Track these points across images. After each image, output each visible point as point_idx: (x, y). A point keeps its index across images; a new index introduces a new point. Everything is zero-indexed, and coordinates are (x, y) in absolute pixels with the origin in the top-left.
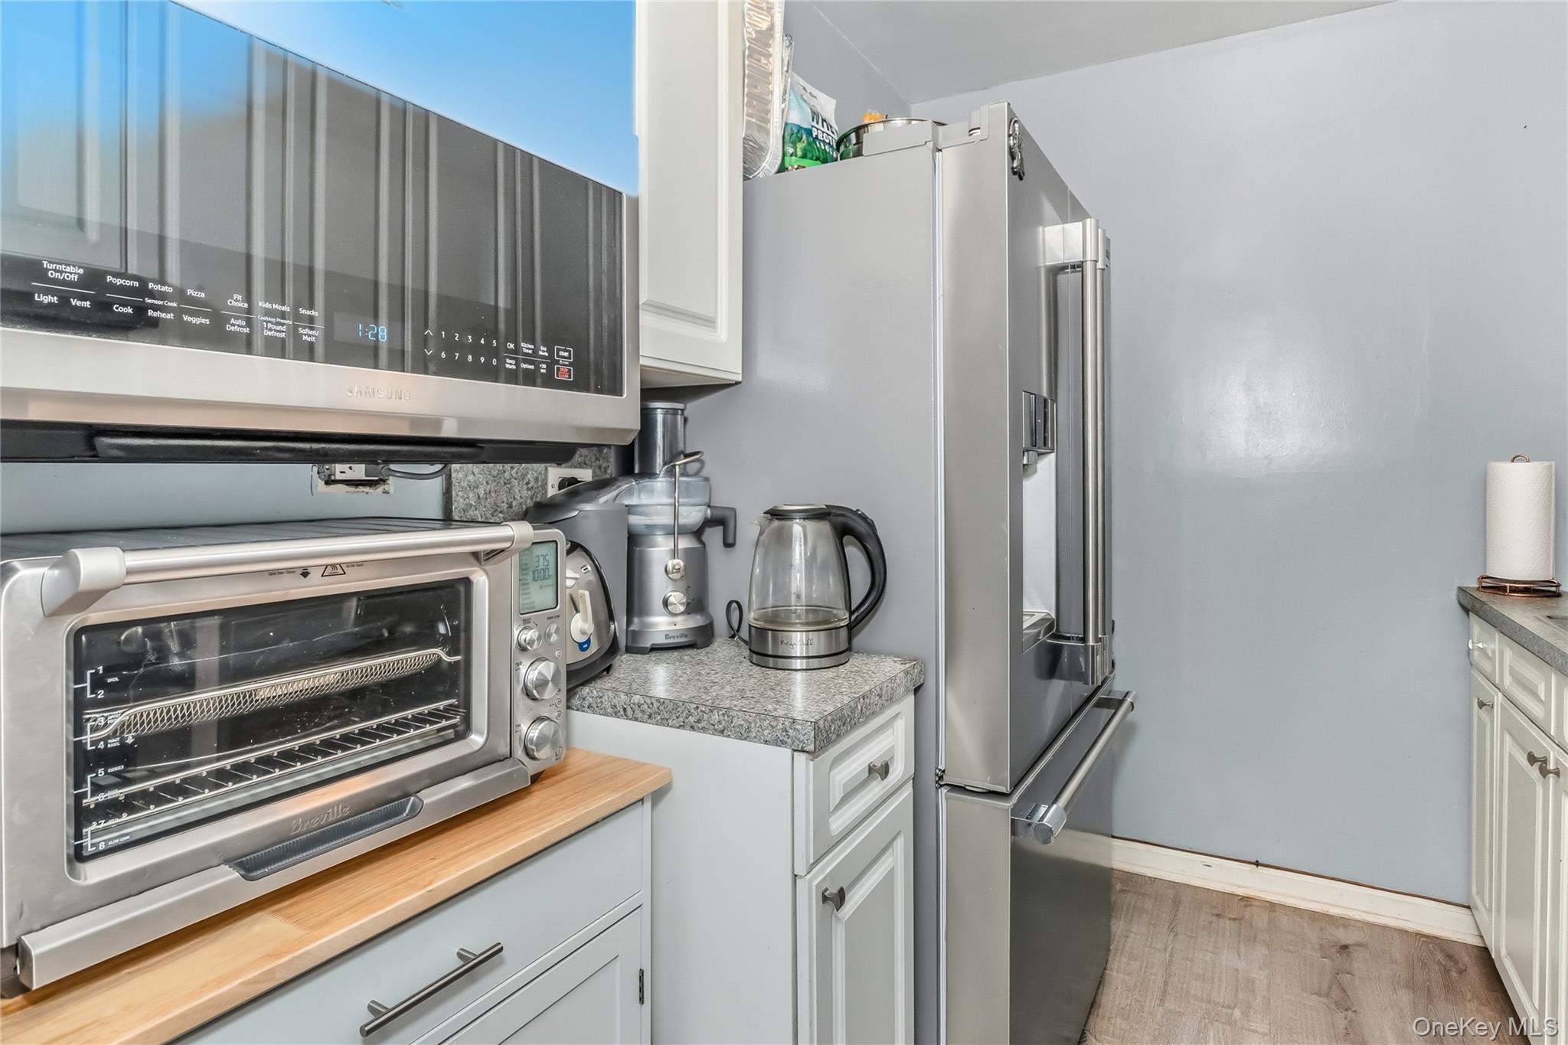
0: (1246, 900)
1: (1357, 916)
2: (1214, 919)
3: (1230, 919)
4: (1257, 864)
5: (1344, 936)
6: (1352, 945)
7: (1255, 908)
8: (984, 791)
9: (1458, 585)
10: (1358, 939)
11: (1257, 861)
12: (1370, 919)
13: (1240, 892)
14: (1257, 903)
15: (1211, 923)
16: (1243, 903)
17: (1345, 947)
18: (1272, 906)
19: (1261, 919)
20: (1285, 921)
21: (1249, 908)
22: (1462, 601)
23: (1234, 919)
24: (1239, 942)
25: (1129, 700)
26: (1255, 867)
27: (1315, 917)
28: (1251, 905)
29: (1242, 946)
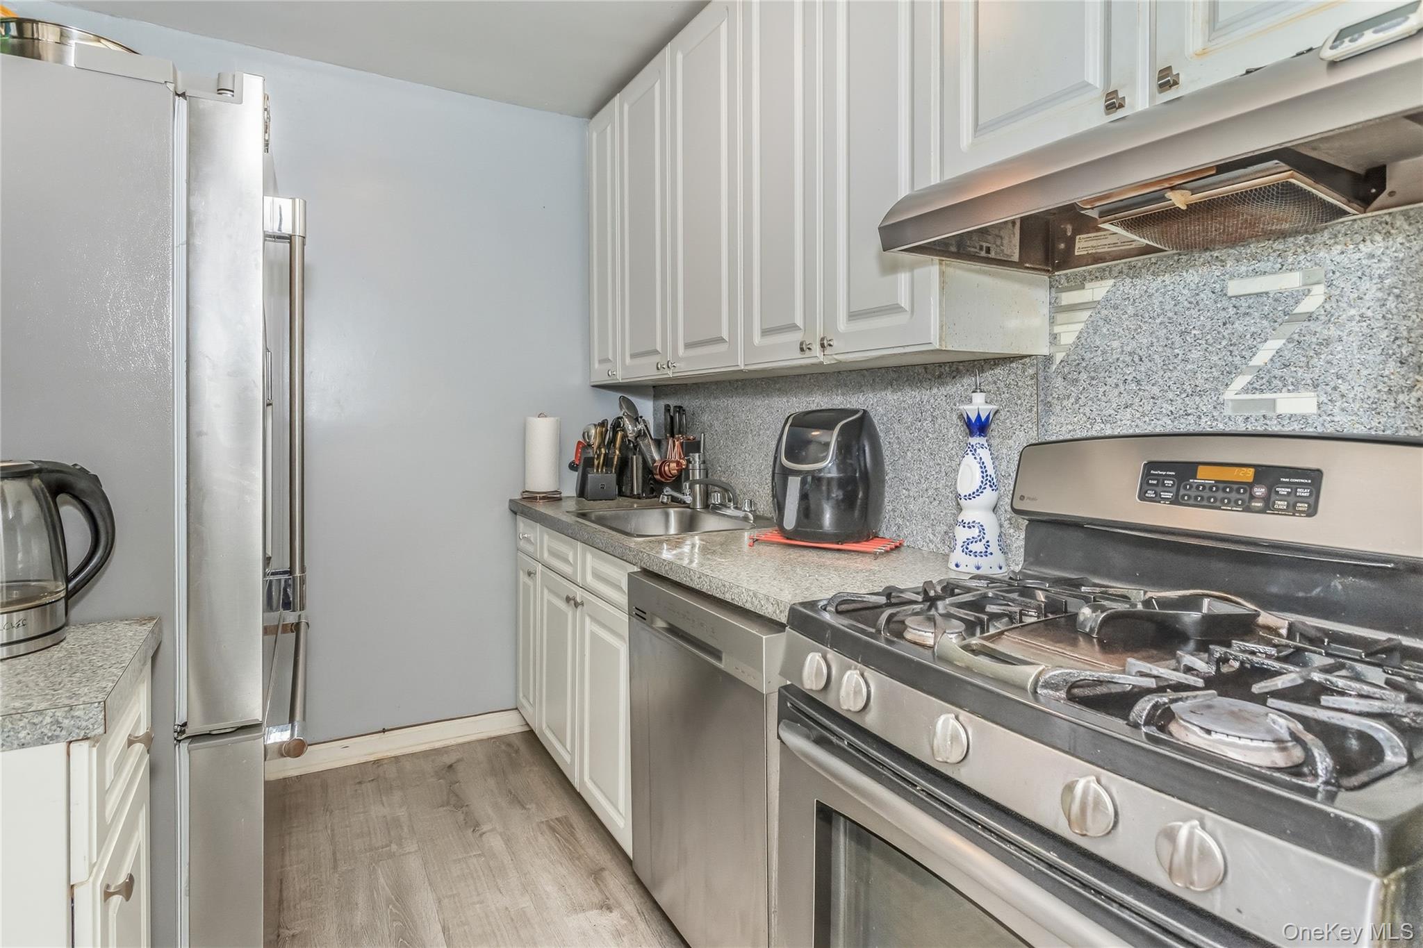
0: (377, 763)
1: (453, 742)
2: (357, 787)
3: (369, 781)
4: (384, 731)
5: (448, 760)
6: (455, 763)
7: (385, 765)
8: (233, 729)
9: (510, 498)
10: (458, 757)
11: (384, 729)
12: (461, 740)
13: (372, 758)
14: (386, 761)
15: (356, 790)
16: (375, 766)
17: (450, 766)
18: (397, 759)
19: (392, 772)
20: (408, 766)
21: (381, 767)
22: (513, 509)
23: (373, 780)
24: (381, 795)
25: (303, 620)
26: (382, 733)
27: (426, 754)
28: (382, 765)
29: (384, 798)
